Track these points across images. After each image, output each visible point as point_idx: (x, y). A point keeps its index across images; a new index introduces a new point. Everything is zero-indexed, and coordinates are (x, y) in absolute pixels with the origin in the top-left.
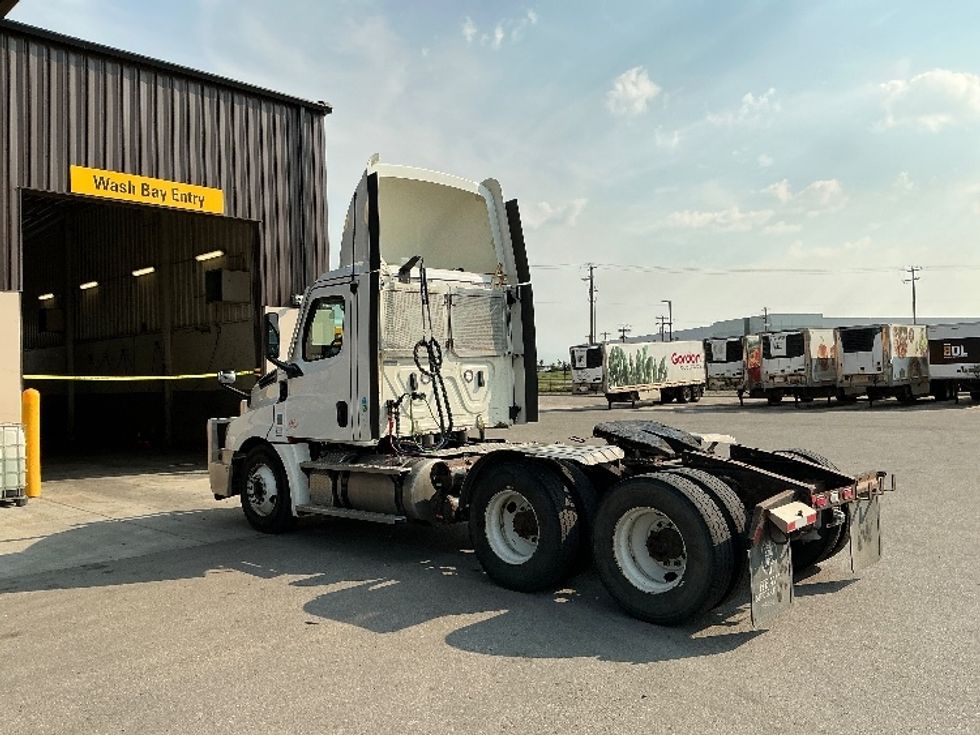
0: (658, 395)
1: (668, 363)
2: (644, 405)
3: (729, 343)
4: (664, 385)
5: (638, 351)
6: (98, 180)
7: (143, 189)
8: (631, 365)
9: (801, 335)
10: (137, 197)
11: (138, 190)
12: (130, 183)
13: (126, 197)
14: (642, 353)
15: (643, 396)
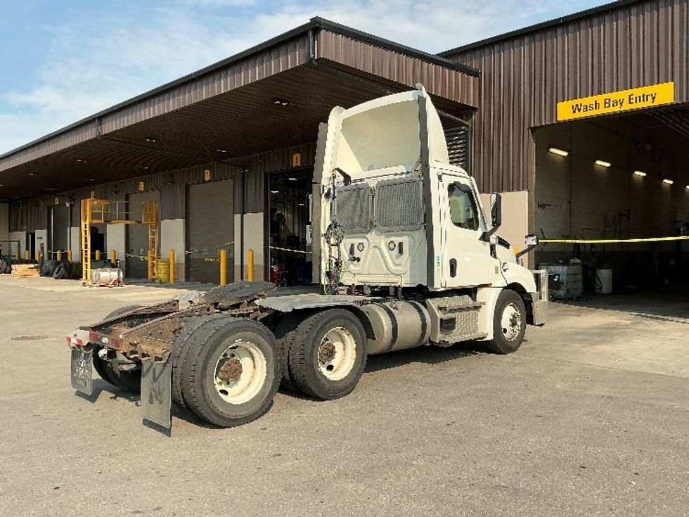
6: (575, 107)
7: (606, 103)
10: (602, 111)
11: (602, 105)
12: (596, 102)
13: (594, 113)
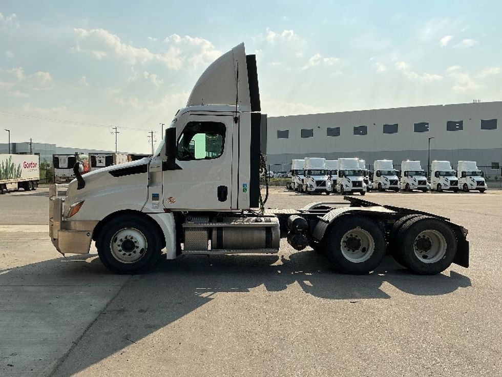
0: (16, 186)
1: (22, 167)
2: (10, 192)
3: (69, 158)
4: (20, 180)
5: (7, 160)
8: (3, 168)
9: (112, 157)
14: (8, 160)
15: (9, 187)
